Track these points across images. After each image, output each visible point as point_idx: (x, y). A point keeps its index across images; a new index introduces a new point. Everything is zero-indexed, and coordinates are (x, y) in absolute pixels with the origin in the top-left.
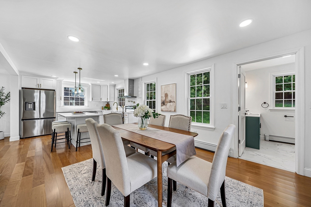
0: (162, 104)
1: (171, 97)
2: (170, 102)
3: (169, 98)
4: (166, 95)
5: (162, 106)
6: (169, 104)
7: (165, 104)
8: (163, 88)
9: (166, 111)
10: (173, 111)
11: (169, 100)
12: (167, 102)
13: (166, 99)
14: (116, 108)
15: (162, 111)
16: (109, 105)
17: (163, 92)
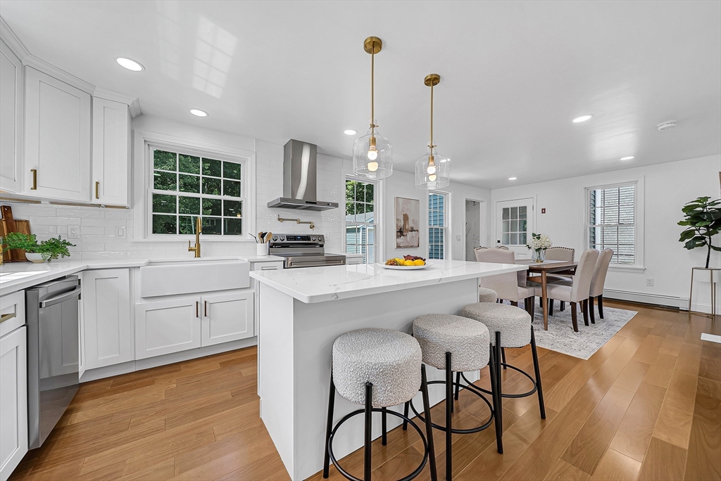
0: (399, 234)
1: (413, 223)
2: (412, 231)
3: (410, 224)
4: (406, 218)
5: (398, 237)
6: (410, 234)
7: (404, 234)
8: (401, 203)
9: (405, 247)
10: (416, 247)
11: (410, 226)
12: (408, 231)
13: (405, 225)
14: (193, 246)
15: (398, 247)
16: (23, 227)
17: (401, 210)
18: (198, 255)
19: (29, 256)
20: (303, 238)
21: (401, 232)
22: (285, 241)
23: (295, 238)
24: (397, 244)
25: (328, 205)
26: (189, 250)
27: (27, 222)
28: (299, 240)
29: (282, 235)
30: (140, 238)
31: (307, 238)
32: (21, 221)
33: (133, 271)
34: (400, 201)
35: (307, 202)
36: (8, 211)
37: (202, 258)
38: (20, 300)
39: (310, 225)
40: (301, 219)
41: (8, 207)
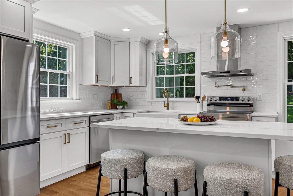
14: (166, 104)
16: (119, 96)
18: (168, 109)
19: (117, 106)
20: (233, 99)
22: (218, 102)
23: (226, 99)
25: (241, 71)
26: (164, 106)
27: (121, 94)
28: (228, 100)
29: (216, 97)
31: (237, 99)
32: (119, 94)
33: (134, 114)
35: (221, 73)
36: (117, 91)
37: (170, 111)
38: (87, 119)
39: (242, 88)
40: (235, 84)
41: (117, 89)
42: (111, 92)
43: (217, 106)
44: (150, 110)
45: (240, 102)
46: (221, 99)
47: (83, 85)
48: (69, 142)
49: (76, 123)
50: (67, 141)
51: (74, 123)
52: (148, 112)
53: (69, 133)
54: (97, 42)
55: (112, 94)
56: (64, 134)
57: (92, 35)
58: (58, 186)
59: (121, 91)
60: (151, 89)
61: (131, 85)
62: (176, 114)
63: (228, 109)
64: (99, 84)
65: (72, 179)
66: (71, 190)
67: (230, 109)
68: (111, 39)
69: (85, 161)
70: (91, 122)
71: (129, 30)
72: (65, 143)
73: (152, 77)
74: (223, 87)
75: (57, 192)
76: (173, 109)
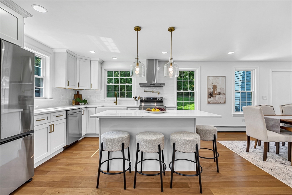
1: (221, 90)
2: (219, 94)
4: (215, 87)
5: (208, 98)
6: (217, 96)
7: (213, 96)
9: (214, 103)
10: (223, 103)
11: (218, 91)
12: (216, 94)
13: (214, 91)
14: (115, 101)
15: (209, 103)
16: (80, 96)
17: (211, 83)
18: (116, 104)
19: (80, 103)
20: (154, 98)
21: (211, 95)
22: (146, 100)
23: (150, 98)
24: (208, 101)
25: (160, 84)
26: (114, 103)
27: (81, 95)
28: (152, 99)
29: (145, 97)
30: (103, 99)
31: (156, 98)
33: (96, 108)
34: (211, 78)
35: (150, 84)
36: (78, 92)
37: (118, 105)
38: (65, 113)
39: (158, 93)
40: (155, 90)
41: (78, 91)
42: (73, 93)
43: (146, 102)
44: (104, 105)
45: (157, 100)
46: (147, 98)
47: (55, 87)
48: (53, 131)
49: (58, 116)
50: (52, 130)
51: (56, 117)
52: (103, 106)
53: (53, 124)
54: (68, 56)
55: (74, 95)
56: (49, 125)
57: (65, 51)
58: (46, 166)
59: (81, 93)
60: (104, 91)
61: (91, 89)
62: (125, 107)
63: (156, 104)
64: (70, 87)
65: (55, 159)
66: (60, 167)
67: (157, 104)
68: (77, 57)
69: (64, 143)
70: (68, 114)
71: (94, 52)
72: (51, 132)
73: (105, 84)
74: (148, 92)
75: (49, 171)
76: (119, 104)
